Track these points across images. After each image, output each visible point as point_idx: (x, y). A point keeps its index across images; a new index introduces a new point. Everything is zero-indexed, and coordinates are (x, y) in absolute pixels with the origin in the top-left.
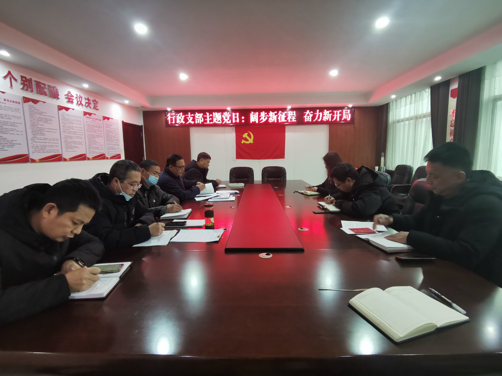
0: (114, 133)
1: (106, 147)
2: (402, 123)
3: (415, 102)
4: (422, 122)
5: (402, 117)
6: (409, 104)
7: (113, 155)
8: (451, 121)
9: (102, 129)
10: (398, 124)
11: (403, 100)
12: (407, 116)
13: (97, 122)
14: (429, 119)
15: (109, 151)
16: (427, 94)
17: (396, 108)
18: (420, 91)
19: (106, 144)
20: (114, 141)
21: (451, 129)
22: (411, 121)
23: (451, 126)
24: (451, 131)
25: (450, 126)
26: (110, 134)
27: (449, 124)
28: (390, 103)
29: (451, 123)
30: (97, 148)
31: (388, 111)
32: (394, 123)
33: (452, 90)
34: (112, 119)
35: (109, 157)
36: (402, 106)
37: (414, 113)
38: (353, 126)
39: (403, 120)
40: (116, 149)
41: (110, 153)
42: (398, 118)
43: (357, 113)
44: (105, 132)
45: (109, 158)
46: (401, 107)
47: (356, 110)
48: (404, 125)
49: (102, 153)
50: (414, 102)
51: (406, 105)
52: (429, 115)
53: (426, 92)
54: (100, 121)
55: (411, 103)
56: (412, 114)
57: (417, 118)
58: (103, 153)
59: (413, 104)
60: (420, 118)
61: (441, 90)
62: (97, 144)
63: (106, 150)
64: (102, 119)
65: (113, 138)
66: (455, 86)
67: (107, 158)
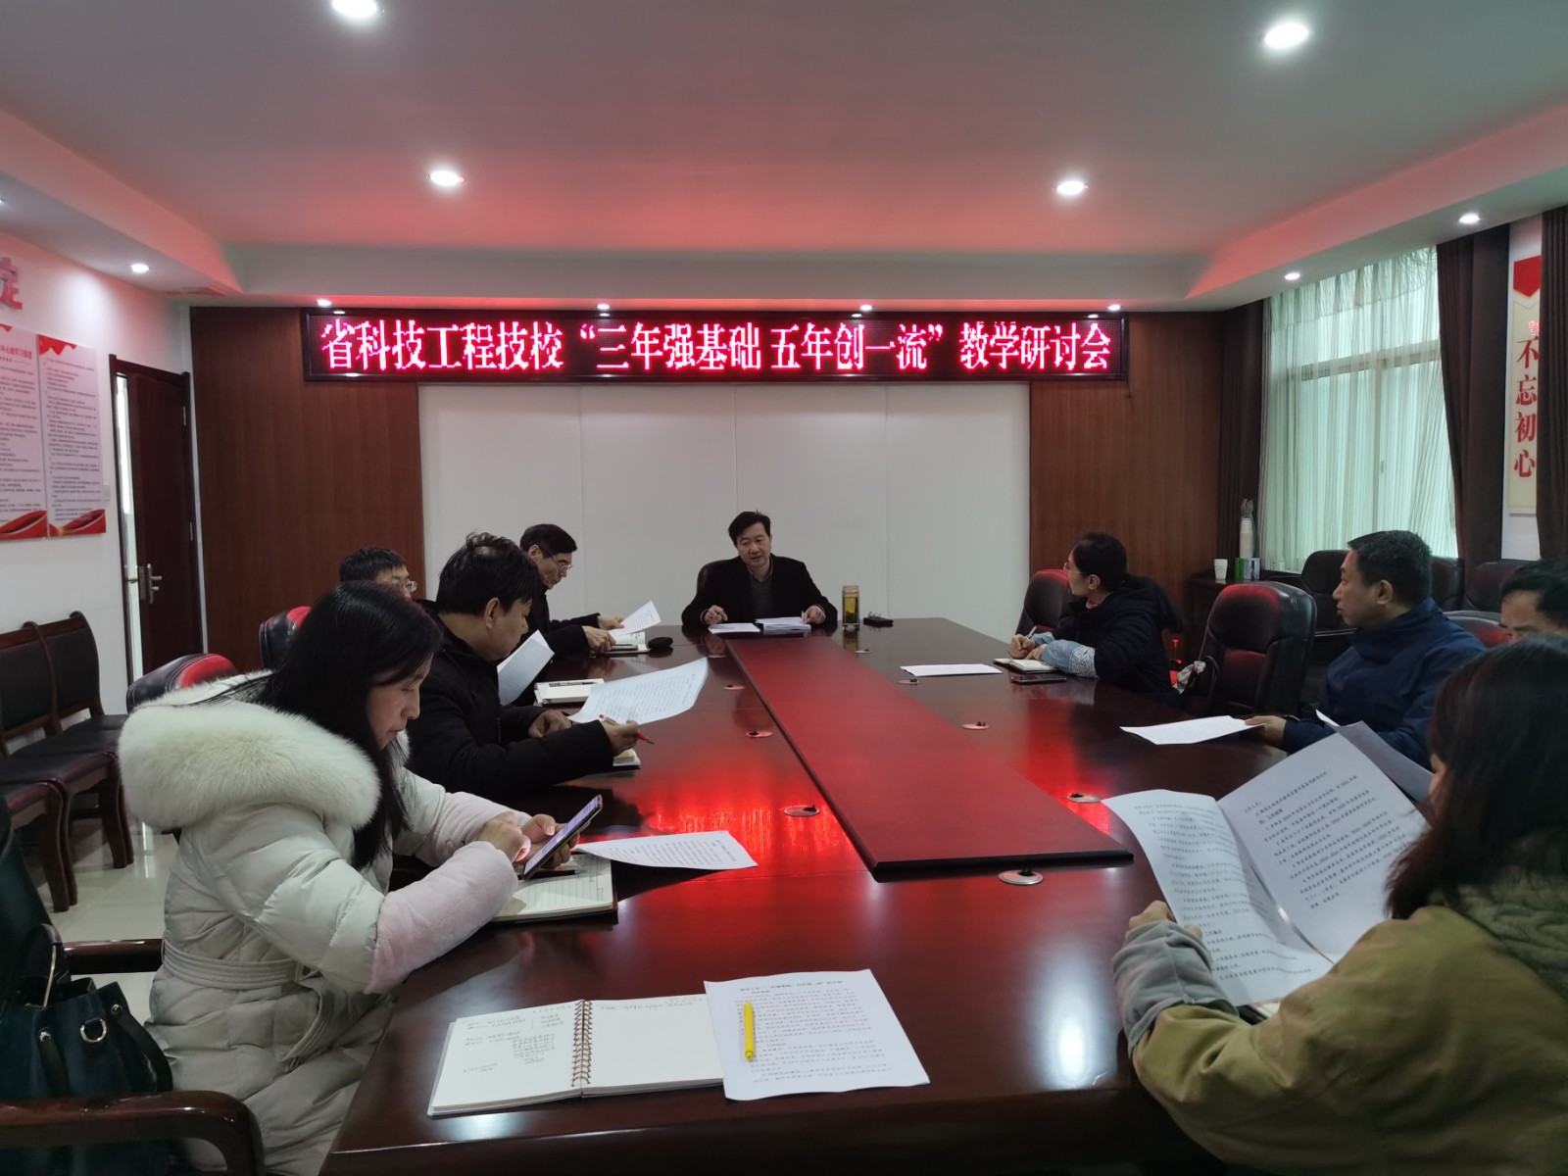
0: (79, 411)
1: (50, 482)
2: (1324, 382)
3: (1374, 302)
4: (1405, 378)
5: (1324, 357)
6: (1351, 305)
7: (77, 517)
8: (1521, 383)
9: (33, 396)
10: (1306, 386)
11: (1328, 286)
12: (1345, 353)
13: (18, 362)
14: (1435, 367)
15: (61, 496)
16: (1423, 269)
17: (1298, 321)
18: (1396, 261)
19: (48, 464)
20: (82, 452)
21: (1520, 414)
22: (1361, 374)
23: (1521, 401)
24: (1523, 420)
25: (1518, 402)
26: (65, 418)
27: (1511, 392)
28: (1269, 298)
29: (1521, 390)
30: (16, 487)
31: (1265, 329)
32: (1289, 378)
33: (1517, 264)
34: (73, 346)
35: (59, 525)
36: (1322, 312)
37: (1373, 347)
38: (1121, 392)
39: (1326, 370)
40: (89, 487)
41: (65, 505)
42: (1304, 361)
43: (1137, 334)
44: (46, 411)
45: (61, 531)
46: (1317, 316)
47: (1132, 325)
48: (1334, 389)
49: (32, 509)
50: (1370, 299)
51: (1337, 310)
52: (1432, 352)
53: (1418, 262)
54: (27, 360)
55: (1358, 304)
56: (1365, 348)
57: (1384, 363)
58: (38, 508)
59: (1368, 308)
60: (1398, 361)
61: (1480, 260)
62: (16, 465)
63: (51, 491)
64: (33, 347)
65: (78, 438)
66: (1529, 248)
67: (54, 533)
